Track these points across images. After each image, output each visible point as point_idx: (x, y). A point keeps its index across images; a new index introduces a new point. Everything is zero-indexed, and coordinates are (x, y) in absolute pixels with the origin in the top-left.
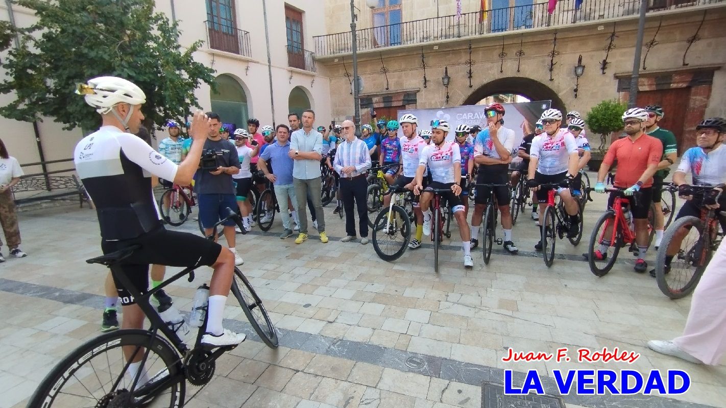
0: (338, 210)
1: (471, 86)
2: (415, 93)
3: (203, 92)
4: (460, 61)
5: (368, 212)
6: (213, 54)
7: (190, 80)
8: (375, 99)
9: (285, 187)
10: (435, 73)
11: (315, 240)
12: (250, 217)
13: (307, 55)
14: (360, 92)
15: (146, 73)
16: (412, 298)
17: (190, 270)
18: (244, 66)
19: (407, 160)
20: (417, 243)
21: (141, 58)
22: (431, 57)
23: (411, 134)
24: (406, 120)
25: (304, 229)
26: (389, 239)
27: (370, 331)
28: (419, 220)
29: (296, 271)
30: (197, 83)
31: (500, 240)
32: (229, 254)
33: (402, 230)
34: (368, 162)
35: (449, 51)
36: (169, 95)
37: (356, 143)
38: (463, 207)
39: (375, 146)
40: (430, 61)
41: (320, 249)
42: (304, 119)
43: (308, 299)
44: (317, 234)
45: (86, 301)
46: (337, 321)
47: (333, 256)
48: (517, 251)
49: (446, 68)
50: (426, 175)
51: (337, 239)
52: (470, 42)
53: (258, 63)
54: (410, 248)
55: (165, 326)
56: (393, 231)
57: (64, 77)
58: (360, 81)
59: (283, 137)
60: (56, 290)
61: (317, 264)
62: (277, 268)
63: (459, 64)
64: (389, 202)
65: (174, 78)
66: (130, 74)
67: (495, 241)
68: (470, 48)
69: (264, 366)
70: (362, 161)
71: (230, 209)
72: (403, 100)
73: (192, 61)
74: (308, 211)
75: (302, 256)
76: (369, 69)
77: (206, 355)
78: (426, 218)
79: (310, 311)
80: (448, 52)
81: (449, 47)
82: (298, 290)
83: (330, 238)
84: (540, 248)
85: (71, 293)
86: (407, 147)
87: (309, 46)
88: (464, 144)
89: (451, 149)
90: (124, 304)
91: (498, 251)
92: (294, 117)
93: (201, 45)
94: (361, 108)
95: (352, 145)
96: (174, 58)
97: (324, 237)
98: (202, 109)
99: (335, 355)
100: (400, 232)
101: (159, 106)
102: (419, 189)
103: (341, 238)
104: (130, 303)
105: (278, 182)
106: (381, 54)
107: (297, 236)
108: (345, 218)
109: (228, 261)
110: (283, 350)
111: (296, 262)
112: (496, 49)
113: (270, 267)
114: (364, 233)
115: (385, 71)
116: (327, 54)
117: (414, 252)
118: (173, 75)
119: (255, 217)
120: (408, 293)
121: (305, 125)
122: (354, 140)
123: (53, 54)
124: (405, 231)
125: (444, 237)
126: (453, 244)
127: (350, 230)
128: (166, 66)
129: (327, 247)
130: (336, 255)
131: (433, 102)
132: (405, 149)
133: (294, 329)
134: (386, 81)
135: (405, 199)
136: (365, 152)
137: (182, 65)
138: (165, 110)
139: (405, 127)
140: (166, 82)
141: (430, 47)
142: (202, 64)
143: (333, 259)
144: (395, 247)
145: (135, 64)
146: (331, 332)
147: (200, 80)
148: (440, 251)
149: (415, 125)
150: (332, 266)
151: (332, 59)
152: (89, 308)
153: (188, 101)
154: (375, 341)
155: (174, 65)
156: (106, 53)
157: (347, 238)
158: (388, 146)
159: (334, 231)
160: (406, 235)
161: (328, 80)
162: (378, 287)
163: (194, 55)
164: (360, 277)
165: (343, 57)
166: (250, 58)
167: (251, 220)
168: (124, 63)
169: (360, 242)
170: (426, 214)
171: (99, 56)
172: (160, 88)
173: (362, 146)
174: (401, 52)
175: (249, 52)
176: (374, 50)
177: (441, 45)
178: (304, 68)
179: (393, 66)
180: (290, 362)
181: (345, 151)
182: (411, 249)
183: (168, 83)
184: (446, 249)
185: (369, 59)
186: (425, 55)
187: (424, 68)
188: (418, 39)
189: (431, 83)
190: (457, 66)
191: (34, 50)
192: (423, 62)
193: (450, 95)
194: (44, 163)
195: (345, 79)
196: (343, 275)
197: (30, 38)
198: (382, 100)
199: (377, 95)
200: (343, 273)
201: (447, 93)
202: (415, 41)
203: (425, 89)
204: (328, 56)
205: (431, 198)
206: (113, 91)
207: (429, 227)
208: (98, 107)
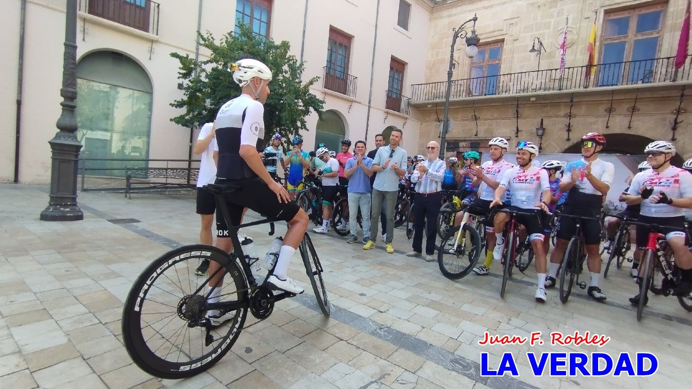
1: (568, 140)
3: (312, 119)
4: (559, 113)
6: (325, 94)
7: (304, 108)
8: (461, 144)
10: (529, 124)
11: (381, 250)
13: (403, 99)
14: (447, 136)
16: (470, 313)
18: (347, 105)
20: (485, 270)
22: (526, 109)
23: (498, 157)
25: (373, 237)
27: (419, 328)
28: (490, 246)
29: (359, 268)
30: (309, 111)
31: (583, 284)
32: (305, 216)
33: (470, 255)
35: (548, 103)
36: (285, 116)
38: (543, 236)
40: (525, 112)
41: (384, 257)
43: (364, 290)
46: (388, 312)
47: (395, 264)
48: (605, 298)
49: (542, 120)
51: (402, 253)
52: (572, 95)
53: (360, 103)
54: (476, 272)
55: (243, 258)
56: (461, 250)
57: (218, 98)
58: (450, 122)
60: (175, 242)
61: (379, 267)
62: (342, 262)
63: (557, 116)
65: (292, 102)
67: (577, 284)
68: (572, 101)
69: (313, 328)
73: (308, 93)
75: (366, 258)
76: (460, 116)
77: (269, 296)
78: (498, 241)
79: (364, 299)
80: (545, 104)
81: (547, 100)
82: (357, 282)
84: (635, 302)
87: (407, 92)
90: (218, 236)
91: (579, 296)
92: (380, 138)
93: (317, 81)
94: (447, 151)
95: (433, 164)
96: (295, 89)
97: (390, 248)
98: (308, 130)
99: (380, 337)
100: (467, 255)
101: (276, 127)
104: (223, 236)
106: (474, 102)
107: (366, 243)
109: (303, 221)
110: (332, 321)
111: (360, 262)
112: (603, 104)
113: (337, 261)
114: (430, 251)
115: (476, 119)
116: (421, 99)
120: (466, 307)
123: (215, 81)
124: (473, 257)
125: (515, 269)
126: (526, 279)
127: (417, 247)
128: (288, 94)
129: (391, 256)
130: (398, 263)
132: (487, 171)
133: (346, 309)
134: (476, 127)
137: (300, 95)
138: (280, 130)
139: (493, 150)
141: (528, 98)
142: (315, 96)
143: (395, 267)
146: (380, 319)
147: (311, 109)
148: (509, 282)
150: (392, 272)
151: (426, 105)
153: (299, 124)
154: (422, 336)
155: (294, 94)
157: (413, 253)
160: (473, 261)
161: (419, 124)
162: (434, 296)
163: (311, 86)
164: (418, 285)
165: (437, 103)
166: (354, 98)
167: (329, 225)
169: (425, 259)
170: (499, 236)
174: (495, 102)
175: (355, 93)
176: (468, 98)
177: (538, 97)
178: (399, 111)
179: (484, 114)
180: (336, 331)
182: (478, 274)
183: (287, 106)
185: (462, 107)
186: (520, 106)
187: (517, 117)
188: (515, 91)
189: (524, 133)
190: (554, 119)
191: (203, 79)
192: (517, 112)
193: (543, 146)
194: (190, 161)
195: (435, 123)
196: (401, 280)
197: (204, 70)
198: (469, 146)
199: (465, 141)
200: (402, 279)
201: (541, 144)
202: (511, 92)
203: (516, 139)
204: (423, 102)
205: (507, 220)
206: (251, 68)
207: (501, 251)
208: (240, 81)
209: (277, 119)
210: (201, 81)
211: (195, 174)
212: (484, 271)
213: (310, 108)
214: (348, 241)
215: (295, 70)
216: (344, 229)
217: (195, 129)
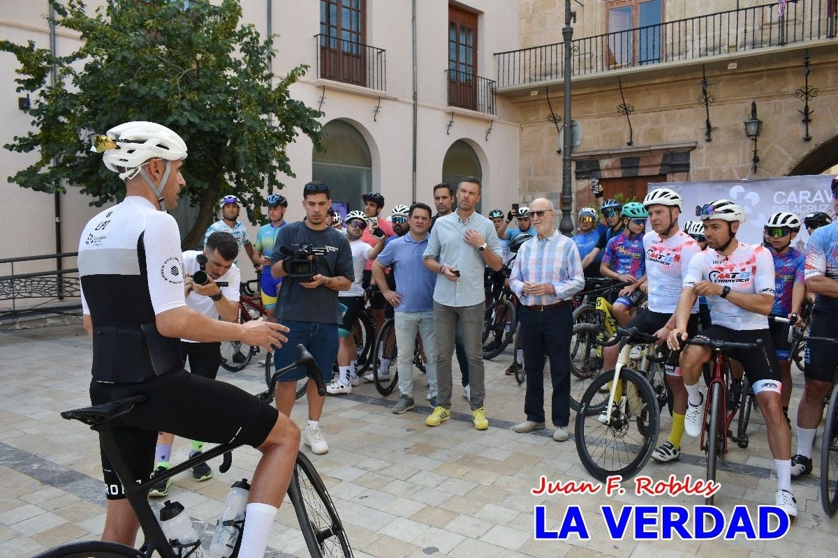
0: (513, 369)
1: (808, 139)
2: (686, 152)
3: (300, 150)
4: (785, 90)
5: (573, 377)
6: (324, 88)
7: (280, 129)
8: (604, 163)
9: (414, 317)
10: (729, 114)
11: (464, 423)
12: (351, 368)
13: (481, 84)
14: (575, 149)
15: (215, 118)
17: (225, 450)
18: (371, 105)
19: (656, 278)
20: (671, 451)
21: (210, 96)
22: (721, 84)
23: (667, 227)
24: (656, 200)
25: (445, 399)
26: (609, 436)
28: (678, 402)
29: (419, 479)
30: (292, 134)
32: (290, 429)
33: (640, 421)
34: (578, 280)
35: (762, 71)
36: (244, 153)
37: (557, 240)
38: (778, 383)
39: (596, 250)
40: (720, 90)
41: (467, 441)
42: (461, 196)
43: (434, 537)
44: (467, 410)
45: (72, 484)
47: (494, 458)
49: (754, 105)
50: (696, 309)
51: (504, 425)
52: (807, 53)
53: (395, 100)
54: (656, 460)
55: (166, 548)
56: (619, 421)
58: (576, 128)
59: (420, 225)
61: (461, 471)
62: (385, 468)
63: (783, 95)
64: (615, 361)
65: (256, 125)
66: (192, 120)
68: (807, 65)
70: (565, 276)
71: (303, 347)
72: (662, 165)
73: (287, 99)
74: (455, 365)
75: (434, 450)
76: (595, 107)
78: (693, 399)
80: (758, 74)
81: (759, 64)
82: (417, 517)
83: (492, 422)
85: (54, 469)
86: (657, 252)
87: (487, 69)
88: (785, 251)
89: (753, 259)
90: (110, 497)
92: (443, 192)
93: (304, 73)
94: (577, 178)
95: (548, 243)
96: (260, 93)
97: (480, 419)
98: (294, 176)
100: (633, 425)
101: (229, 172)
102: (679, 338)
103: (513, 424)
104: (120, 496)
105: (403, 306)
106: (620, 79)
107: (431, 411)
108: (525, 385)
109: (287, 441)
111: (422, 462)
113: (373, 464)
114: (560, 420)
115: (626, 111)
116: (517, 82)
117: (663, 468)
118: (255, 120)
119: (360, 368)
121: (462, 206)
122: (551, 234)
123: (94, 93)
124: (646, 424)
125: (730, 444)
126: (753, 461)
127: (534, 410)
128: (246, 107)
129: (486, 438)
130: (499, 456)
131: (724, 169)
132: (653, 255)
134: (628, 129)
135: (648, 357)
136: (573, 260)
137: (271, 105)
138: (238, 178)
139: (654, 214)
140: (243, 132)
141: (722, 65)
142: (302, 103)
143: (492, 465)
144: (623, 454)
145: (200, 104)
147: (297, 129)
149: (675, 210)
150: (488, 478)
151: (526, 92)
152: (73, 497)
153: (275, 163)
155: (259, 105)
156: (162, 88)
157: (526, 424)
158: (621, 250)
159: (501, 408)
160: (649, 432)
161: (518, 128)
163: (291, 88)
165: (547, 88)
166: (383, 92)
167: (352, 373)
168: (185, 103)
169: (552, 436)
170: (694, 392)
171: (152, 93)
172: (233, 143)
173: (567, 249)
175: (382, 85)
176: (607, 73)
177: (741, 61)
178: (474, 106)
179: (644, 101)
181: (533, 256)
184: (735, 472)
185: (595, 90)
186: (709, 81)
187: (707, 105)
188: (696, 52)
189: (721, 133)
190: (777, 101)
191: (71, 88)
192: (705, 92)
193: (761, 155)
194: (60, 256)
195: (549, 126)
196: (508, 499)
197: (69, 71)
198: (619, 164)
199: (609, 156)
200: (509, 495)
201: (755, 152)
202: (689, 54)
203: (708, 144)
204: (520, 86)
205: (706, 359)
206: (142, 142)
207: (699, 419)
208: (122, 170)
209: (229, 158)
210: (65, 93)
211: (72, 284)
212: (669, 454)
213: (295, 127)
214: (394, 409)
215: (257, 53)
216: (386, 377)
217: (62, 194)
